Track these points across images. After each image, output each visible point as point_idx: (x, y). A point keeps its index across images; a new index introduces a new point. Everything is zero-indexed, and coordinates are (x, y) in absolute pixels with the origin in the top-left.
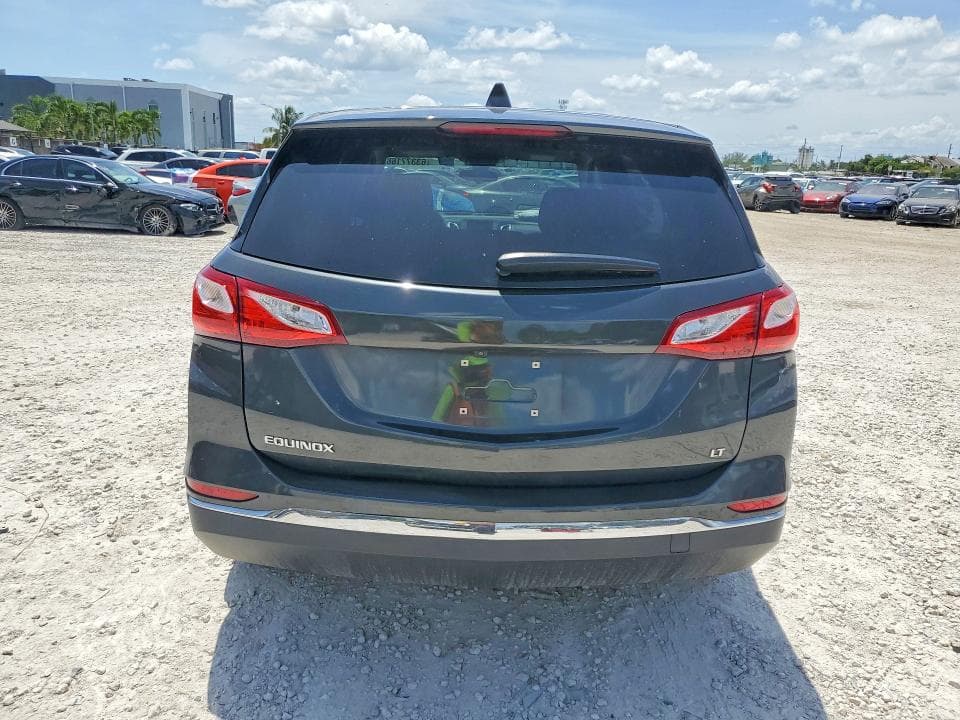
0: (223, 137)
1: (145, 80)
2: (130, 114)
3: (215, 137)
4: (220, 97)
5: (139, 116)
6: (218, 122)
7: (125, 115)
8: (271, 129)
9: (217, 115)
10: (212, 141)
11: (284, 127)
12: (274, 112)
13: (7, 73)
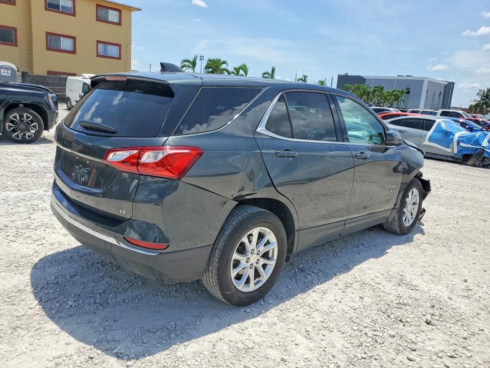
0: (443, 105)
1: (408, 76)
2: (391, 91)
3: (439, 103)
4: (446, 83)
5: (395, 93)
6: (442, 96)
7: (388, 92)
8: (476, 101)
9: (442, 93)
10: (436, 106)
11: (483, 99)
12: (478, 91)
13: (349, 75)
